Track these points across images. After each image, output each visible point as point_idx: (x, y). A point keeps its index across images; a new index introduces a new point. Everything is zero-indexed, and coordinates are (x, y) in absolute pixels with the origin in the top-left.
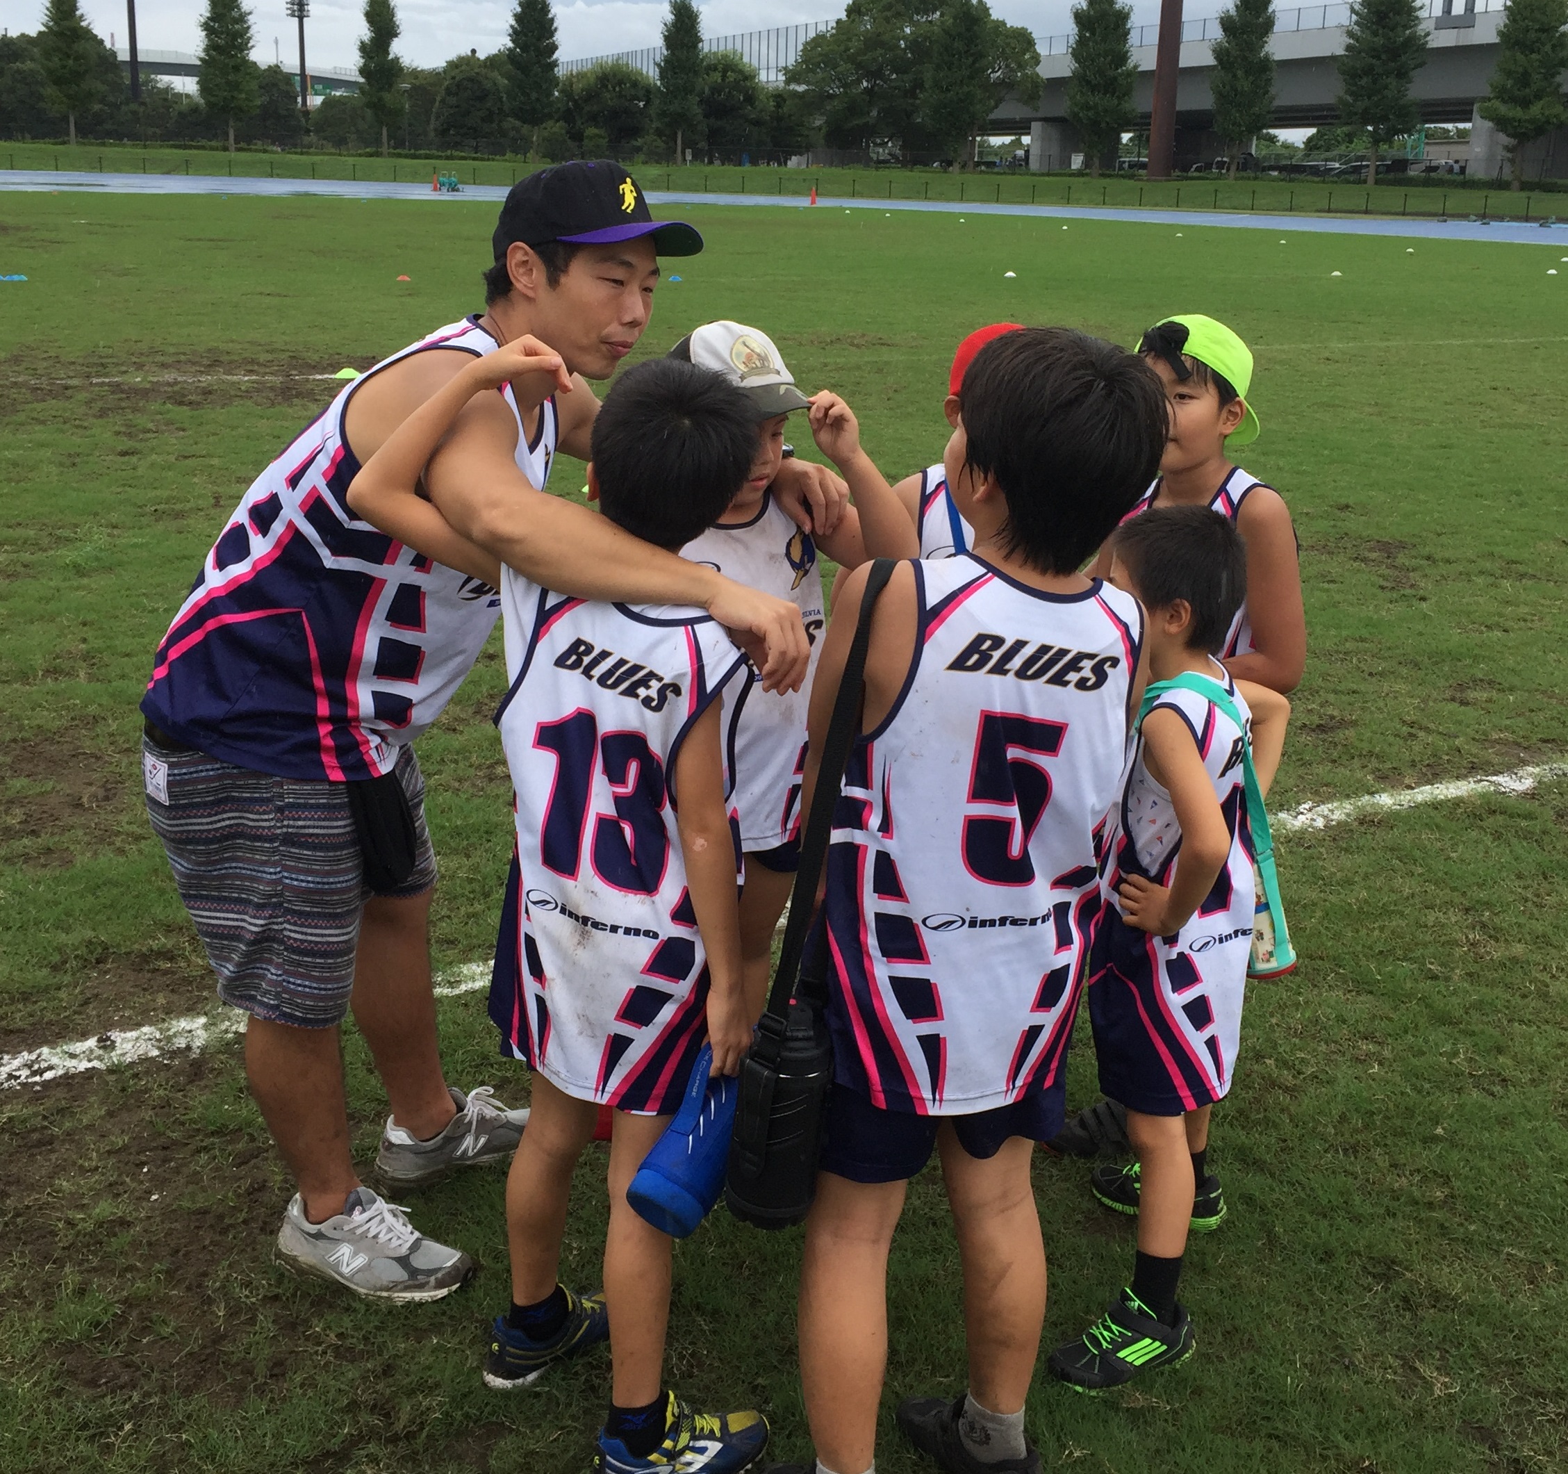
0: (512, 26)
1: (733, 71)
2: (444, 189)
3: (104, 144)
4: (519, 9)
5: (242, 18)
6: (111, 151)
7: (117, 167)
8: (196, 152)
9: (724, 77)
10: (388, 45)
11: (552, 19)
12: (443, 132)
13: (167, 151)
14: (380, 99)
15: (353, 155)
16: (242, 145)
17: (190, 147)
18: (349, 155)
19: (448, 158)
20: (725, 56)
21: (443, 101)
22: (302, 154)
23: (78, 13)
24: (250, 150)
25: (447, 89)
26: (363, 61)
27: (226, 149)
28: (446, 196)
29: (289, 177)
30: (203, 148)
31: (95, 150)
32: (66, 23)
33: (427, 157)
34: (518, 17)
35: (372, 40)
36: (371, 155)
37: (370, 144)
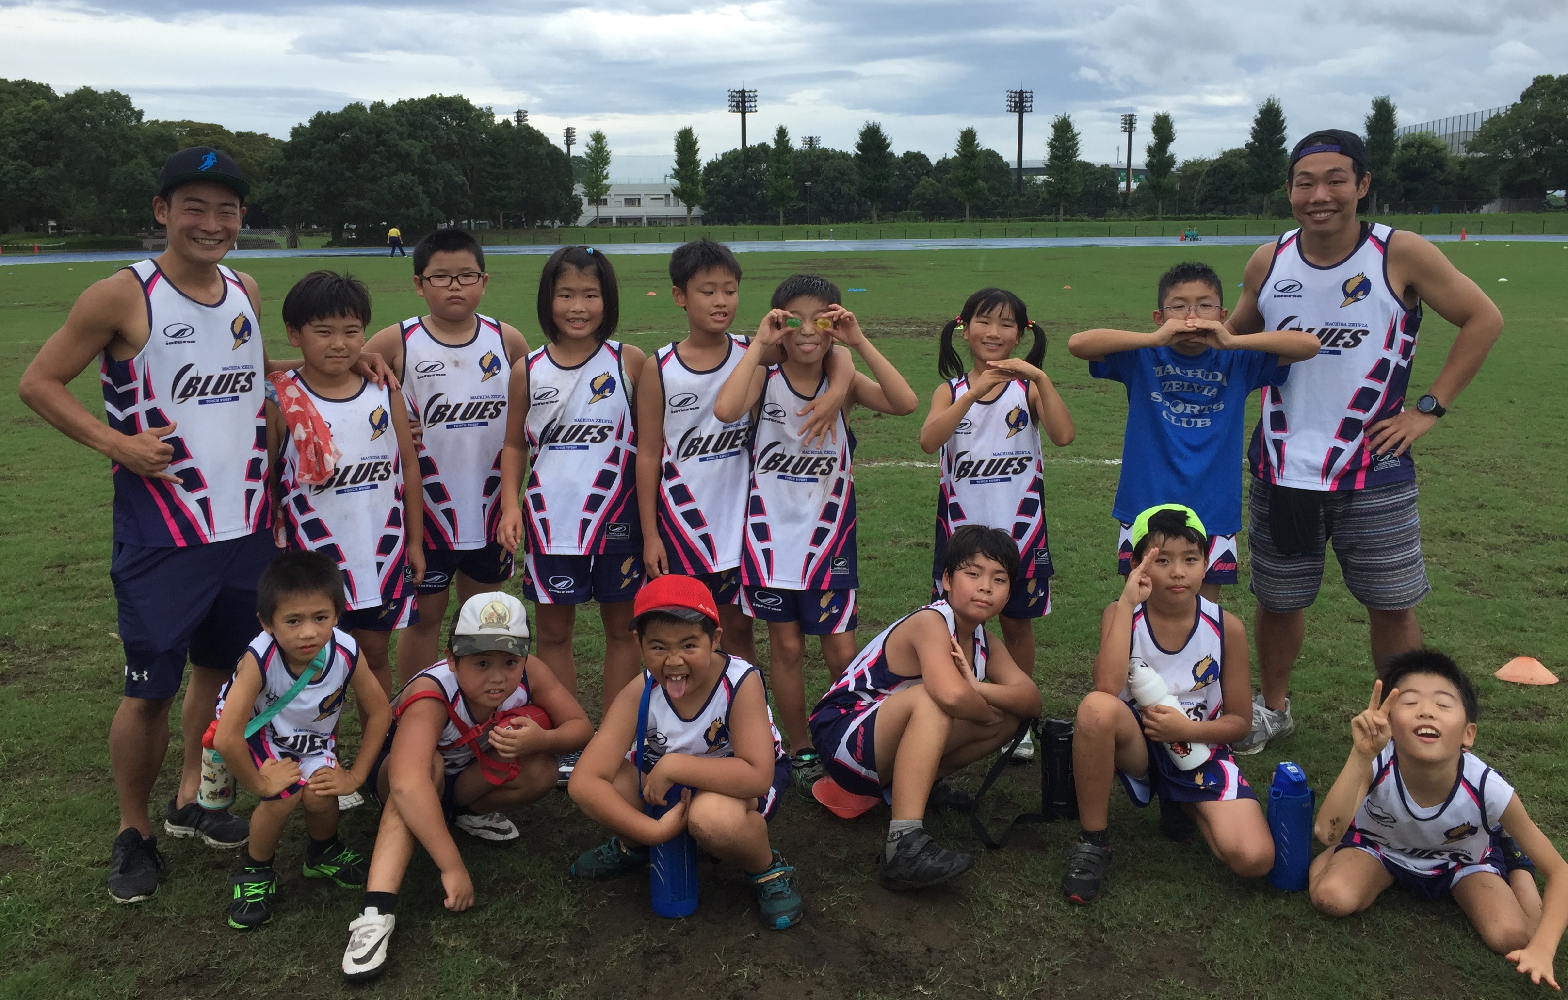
0: (1253, 128)
1: (1426, 146)
2: (1188, 239)
3: (985, 221)
4: (1259, 116)
5: (1074, 137)
6: (989, 225)
7: (990, 235)
8: (1038, 223)
9: (1419, 150)
10: (1166, 147)
11: (1283, 121)
12: (1202, 202)
13: (1023, 223)
14: (1158, 182)
15: (1138, 220)
16: (1068, 217)
17: (1036, 220)
18: (1135, 220)
19: (1202, 219)
20: (1421, 136)
21: (1203, 182)
22: (1105, 221)
23: (976, 142)
24: (1072, 220)
25: (1207, 172)
26: (1148, 159)
27: (1057, 220)
28: (1189, 243)
29: (1094, 236)
30: (1043, 220)
31: (978, 225)
32: (968, 149)
33: (1187, 219)
34: (1258, 122)
35: (1156, 144)
36: (1150, 219)
37: (1152, 213)
